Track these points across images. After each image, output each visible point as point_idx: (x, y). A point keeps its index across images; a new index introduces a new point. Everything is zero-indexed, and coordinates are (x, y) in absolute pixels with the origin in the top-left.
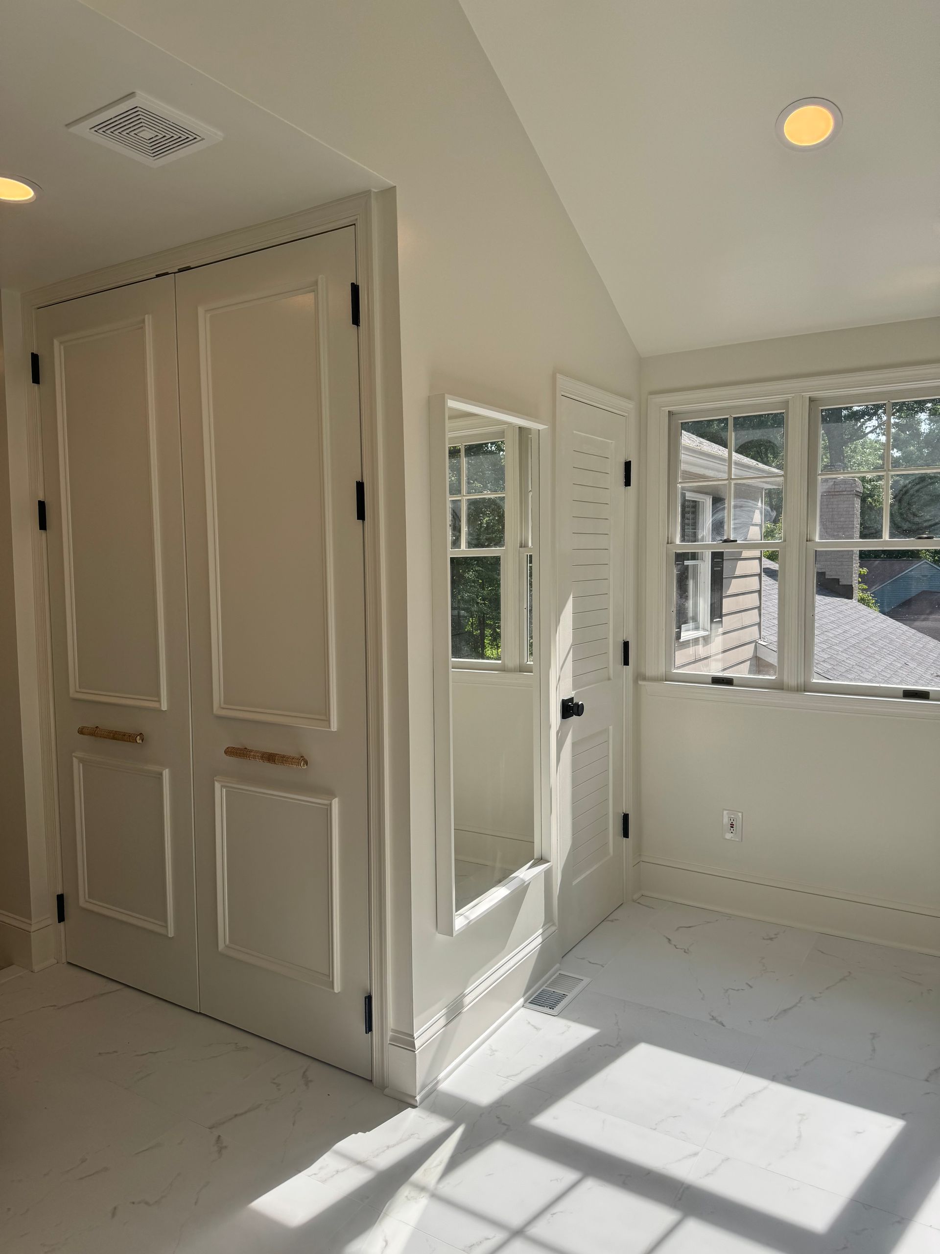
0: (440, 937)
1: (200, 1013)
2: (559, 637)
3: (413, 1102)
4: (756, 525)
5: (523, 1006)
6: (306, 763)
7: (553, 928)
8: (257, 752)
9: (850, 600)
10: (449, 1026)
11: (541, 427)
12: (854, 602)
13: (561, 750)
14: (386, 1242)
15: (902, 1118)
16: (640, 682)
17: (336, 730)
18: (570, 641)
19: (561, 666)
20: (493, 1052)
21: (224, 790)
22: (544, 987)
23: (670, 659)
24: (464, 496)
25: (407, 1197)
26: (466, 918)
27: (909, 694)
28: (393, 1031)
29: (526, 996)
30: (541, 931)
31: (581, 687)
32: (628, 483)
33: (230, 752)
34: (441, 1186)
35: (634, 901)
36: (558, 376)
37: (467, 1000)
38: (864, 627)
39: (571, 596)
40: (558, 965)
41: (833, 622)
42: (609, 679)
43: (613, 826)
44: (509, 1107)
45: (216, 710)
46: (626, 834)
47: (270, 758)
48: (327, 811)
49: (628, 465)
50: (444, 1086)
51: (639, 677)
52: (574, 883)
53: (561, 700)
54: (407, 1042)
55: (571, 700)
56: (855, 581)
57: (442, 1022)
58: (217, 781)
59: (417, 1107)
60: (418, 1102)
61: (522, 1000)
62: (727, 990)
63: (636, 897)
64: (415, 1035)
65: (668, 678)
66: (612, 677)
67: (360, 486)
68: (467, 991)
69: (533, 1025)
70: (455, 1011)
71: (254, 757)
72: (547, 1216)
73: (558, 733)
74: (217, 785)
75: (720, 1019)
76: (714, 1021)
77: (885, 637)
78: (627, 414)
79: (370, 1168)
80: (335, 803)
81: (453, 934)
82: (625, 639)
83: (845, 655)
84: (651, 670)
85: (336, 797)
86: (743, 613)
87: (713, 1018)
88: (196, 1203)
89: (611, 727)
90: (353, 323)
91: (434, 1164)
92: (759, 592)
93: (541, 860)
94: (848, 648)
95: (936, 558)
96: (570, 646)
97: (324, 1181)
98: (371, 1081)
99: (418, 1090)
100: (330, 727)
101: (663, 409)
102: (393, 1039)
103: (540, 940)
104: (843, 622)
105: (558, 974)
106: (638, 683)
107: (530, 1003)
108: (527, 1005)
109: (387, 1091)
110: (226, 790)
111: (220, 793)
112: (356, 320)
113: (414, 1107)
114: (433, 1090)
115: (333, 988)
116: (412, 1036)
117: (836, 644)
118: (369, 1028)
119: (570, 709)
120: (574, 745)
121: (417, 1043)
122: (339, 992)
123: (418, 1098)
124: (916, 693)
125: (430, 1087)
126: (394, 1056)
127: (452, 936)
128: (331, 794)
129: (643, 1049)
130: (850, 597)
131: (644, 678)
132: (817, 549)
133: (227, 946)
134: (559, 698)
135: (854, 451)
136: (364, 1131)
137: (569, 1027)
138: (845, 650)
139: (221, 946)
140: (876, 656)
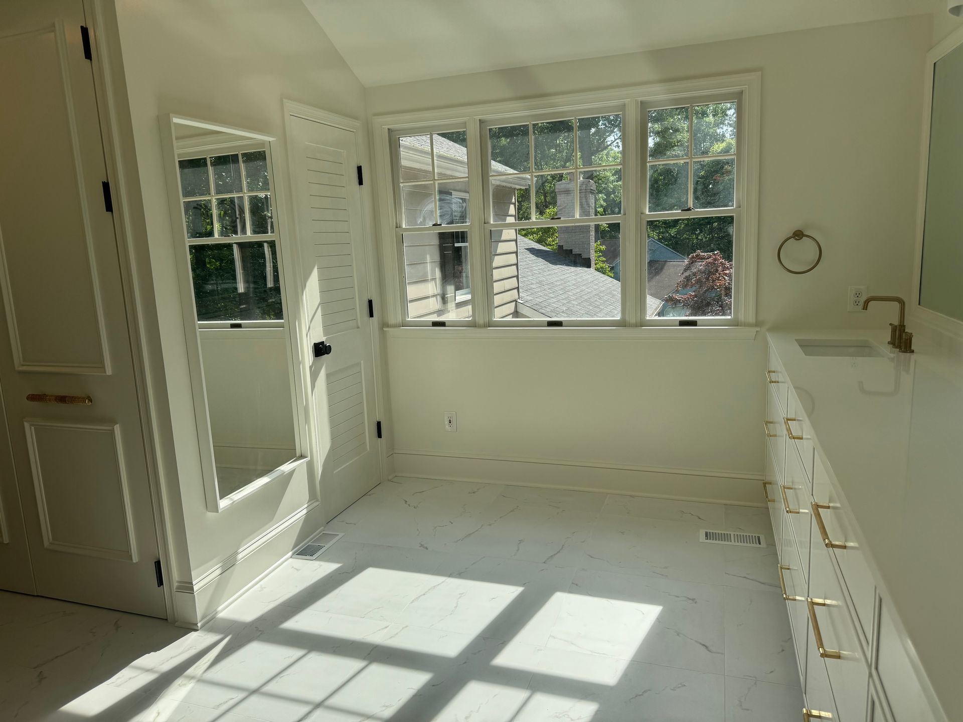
0: (210, 515)
1: (37, 596)
2: (306, 298)
3: (196, 628)
4: (511, 216)
5: (291, 557)
6: (91, 400)
7: (317, 503)
8: (51, 396)
9: (589, 269)
10: (224, 574)
11: (271, 139)
12: (592, 270)
13: (316, 380)
14: (159, 714)
15: (523, 586)
16: (385, 329)
17: (111, 374)
18: (317, 300)
19: (310, 319)
20: (262, 588)
21: (33, 428)
22: (310, 543)
23: (405, 311)
24: (213, 196)
25: (179, 685)
26: (231, 499)
27: (551, 324)
28: (179, 582)
29: (295, 550)
30: (306, 506)
31: (333, 334)
32: (361, 182)
33: (32, 398)
34: (205, 674)
35: (388, 480)
36: (285, 100)
37: (240, 556)
38: (596, 287)
39: (316, 268)
40: (322, 528)
41: (574, 285)
42: (358, 328)
43: (369, 430)
44: (266, 620)
45: (16, 369)
46: (380, 436)
47: (62, 399)
48: (112, 433)
49: (359, 169)
50: (221, 615)
51: (384, 325)
52: (335, 472)
53: (312, 344)
54: (187, 587)
55: (322, 343)
56: (593, 256)
57: (218, 572)
58: (26, 421)
59: (198, 630)
60: (199, 627)
61: (290, 553)
62: (436, 527)
63: (390, 478)
64: (194, 583)
65: (404, 324)
66: (360, 325)
67: (106, 186)
68: (240, 550)
69: (295, 568)
70: (229, 565)
71: (50, 400)
72: (278, 679)
73: (311, 367)
74: (26, 425)
75: (426, 546)
76: (422, 548)
77: (610, 293)
78: (355, 130)
79: (156, 672)
80: (117, 429)
81: (218, 510)
82: (369, 298)
83: (578, 307)
84: (392, 320)
85: (117, 424)
86: (505, 281)
87: (422, 545)
88: (16, 716)
89: (362, 362)
90: (86, 58)
91: (204, 662)
92: (517, 265)
93: (302, 457)
94: (582, 302)
95: (660, 237)
96: (317, 304)
97: (119, 686)
98: (167, 620)
99: (198, 620)
100: (105, 372)
101: (383, 127)
102: (178, 588)
103: (305, 511)
104: (582, 285)
105: (322, 533)
106: (383, 330)
107: (297, 554)
108: (295, 556)
109: (177, 624)
110: (34, 428)
111: (30, 432)
112: (88, 55)
113: (196, 630)
114: (213, 618)
115: (131, 559)
116: (191, 583)
117: (574, 300)
118: (160, 583)
119: (320, 350)
120: (328, 376)
121: (196, 588)
122: (137, 563)
123: (199, 625)
124: (555, 323)
125: (209, 617)
126: (180, 598)
127: (217, 511)
128: (113, 422)
129: (370, 572)
130: (589, 266)
131: (388, 326)
132: (492, 229)
133: (51, 543)
134: (310, 342)
135: (601, 159)
136: (155, 651)
137: (321, 566)
138: (579, 303)
139: (46, 544)
140: (601, 307)
